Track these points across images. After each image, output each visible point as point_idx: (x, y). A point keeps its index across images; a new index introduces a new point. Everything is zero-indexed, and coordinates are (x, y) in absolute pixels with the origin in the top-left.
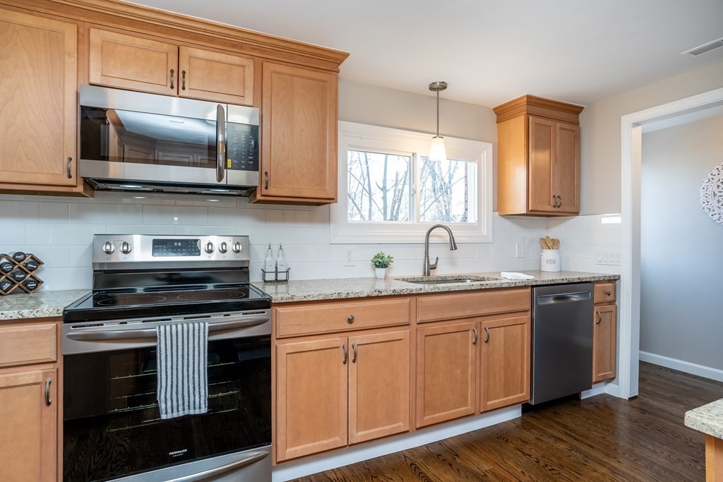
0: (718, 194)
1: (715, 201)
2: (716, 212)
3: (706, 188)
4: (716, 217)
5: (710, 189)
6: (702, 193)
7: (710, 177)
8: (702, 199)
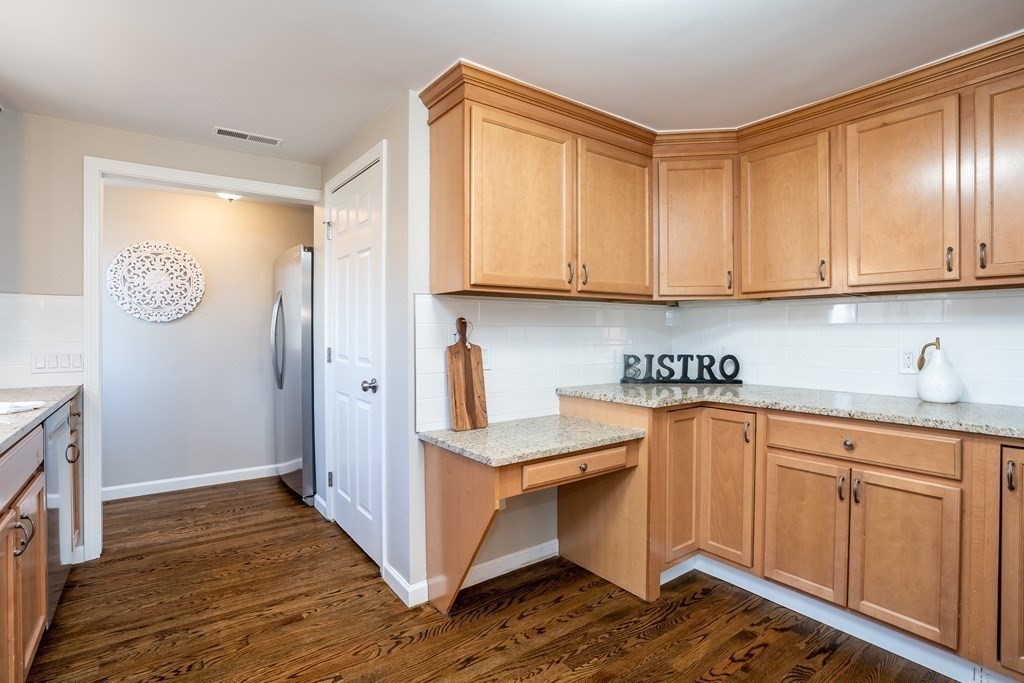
0: (130, 280)
1: (126, 288)
2: (126, 300)
3: (114, 270)
4: (127, 307)
5: (120, 272)
6: (109, 276)
7: (121, 258)
8: (109, 283)
